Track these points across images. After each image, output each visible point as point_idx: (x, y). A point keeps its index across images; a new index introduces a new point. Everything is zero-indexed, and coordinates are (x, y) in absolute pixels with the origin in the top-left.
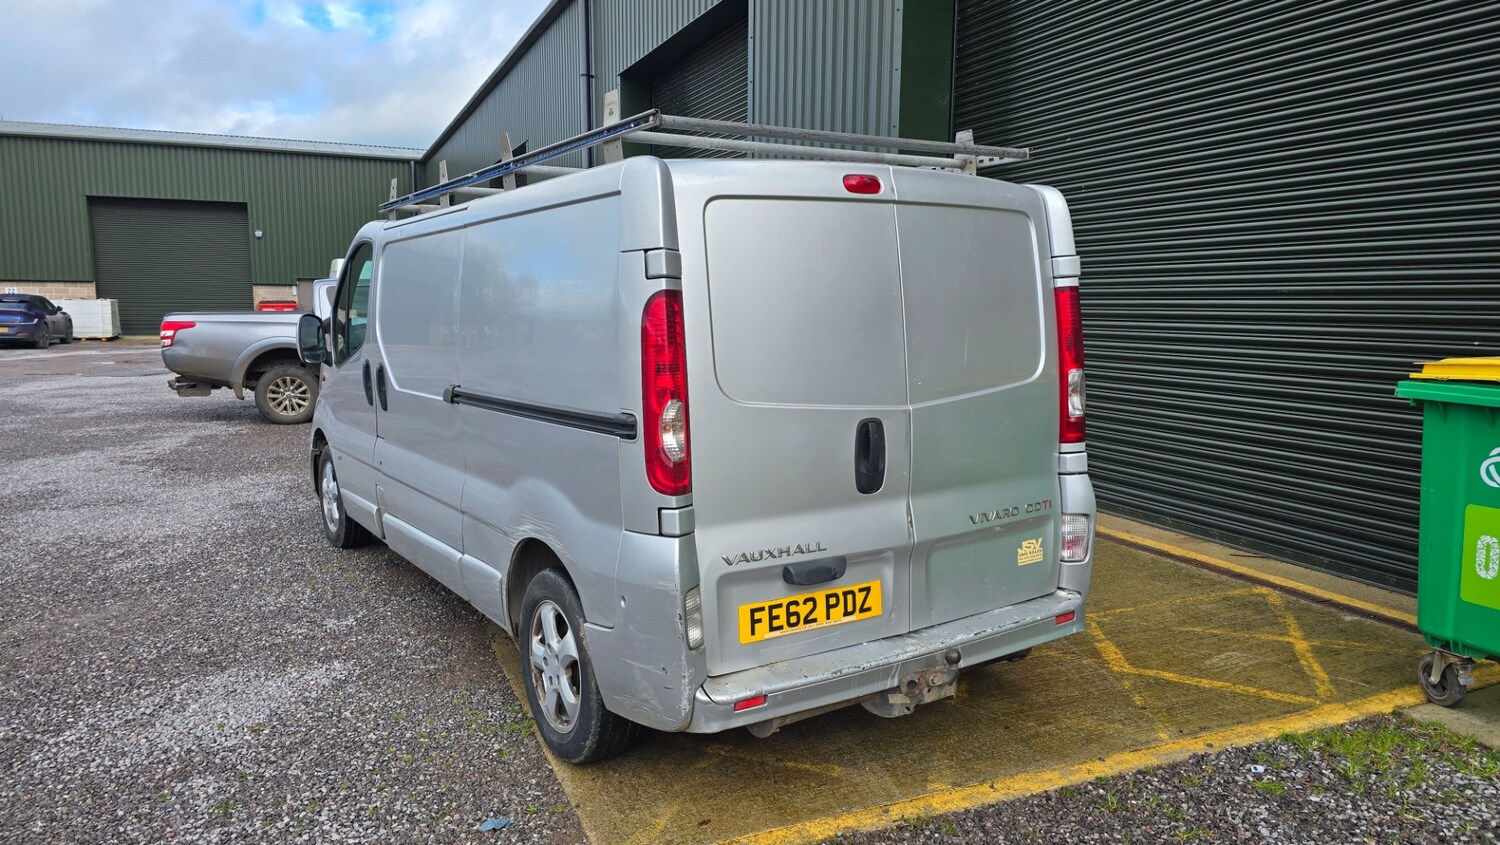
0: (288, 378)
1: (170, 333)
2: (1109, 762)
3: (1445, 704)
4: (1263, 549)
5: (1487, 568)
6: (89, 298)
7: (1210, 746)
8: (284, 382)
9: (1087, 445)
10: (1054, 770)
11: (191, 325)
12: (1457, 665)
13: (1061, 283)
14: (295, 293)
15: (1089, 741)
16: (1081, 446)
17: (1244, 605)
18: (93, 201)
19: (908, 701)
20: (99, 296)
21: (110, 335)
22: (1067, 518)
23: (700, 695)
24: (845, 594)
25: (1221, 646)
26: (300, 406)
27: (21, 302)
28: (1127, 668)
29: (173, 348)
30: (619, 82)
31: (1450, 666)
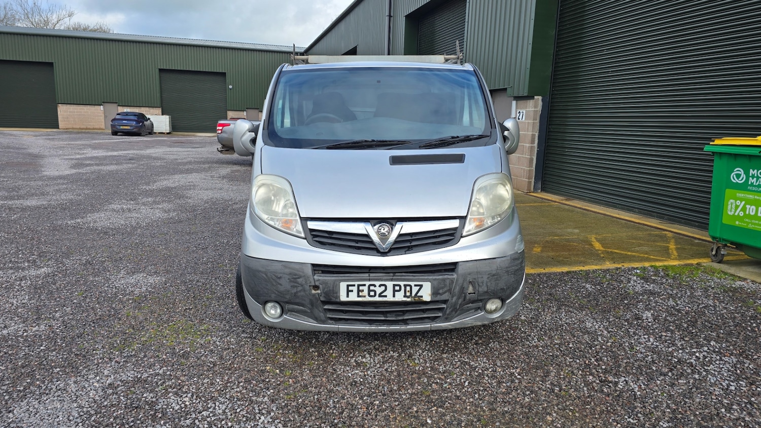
1: (221, 128)
2: (585, 267)
3: (717, 262)
4: (674, 221)
5: (731, 211)
6: (159, 115)
7: (623, 266)
11: (229, 125)
12: (721, 247)
14: (245, 115)
15: (580, 263)
17: (656, 236)
18: (161, 70)
20: (163, 114)
21: (168, 132)
25: (640, 245)
27: (135, 115)
28: (602, 249)
29: (221, 134)
30: (404, 20)
31: (719, 247)
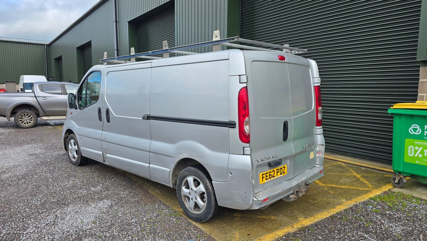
0: (26, 114)
2: (336, 208)
3: (399, 187)
4: (333, 152)
5: (411, 154)
7: (356, 202)
8: (25, 115)
9: (323, 127)
10: (325, 212)
12: (403, 178)
13: (316, 85)
14: (5, 86)
15: (328, 204)
16: (321, 127)
17: (338, 167)
19: (295, 197)
22: (318, 146)
23: (255, 199)
24: (280, 169)
25: (340, 177)
26: (30, 122)
28: (323, 185)
30: (128, 24)
31: (401, 178)
